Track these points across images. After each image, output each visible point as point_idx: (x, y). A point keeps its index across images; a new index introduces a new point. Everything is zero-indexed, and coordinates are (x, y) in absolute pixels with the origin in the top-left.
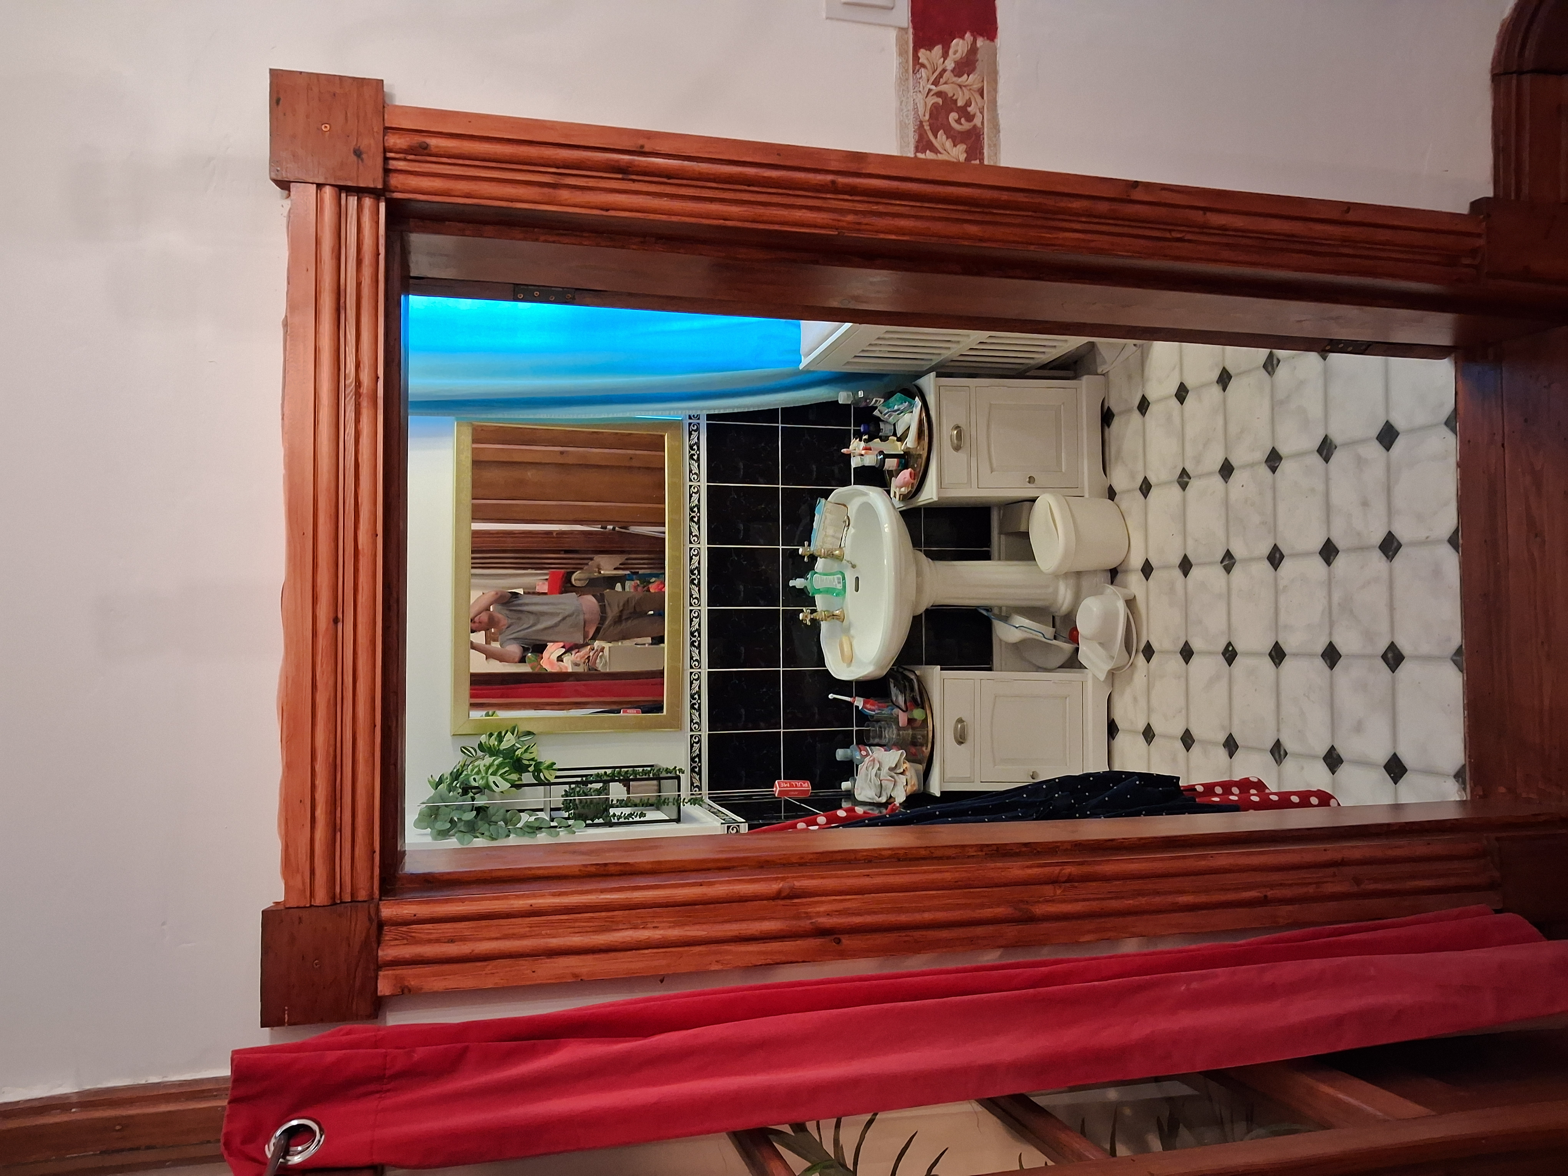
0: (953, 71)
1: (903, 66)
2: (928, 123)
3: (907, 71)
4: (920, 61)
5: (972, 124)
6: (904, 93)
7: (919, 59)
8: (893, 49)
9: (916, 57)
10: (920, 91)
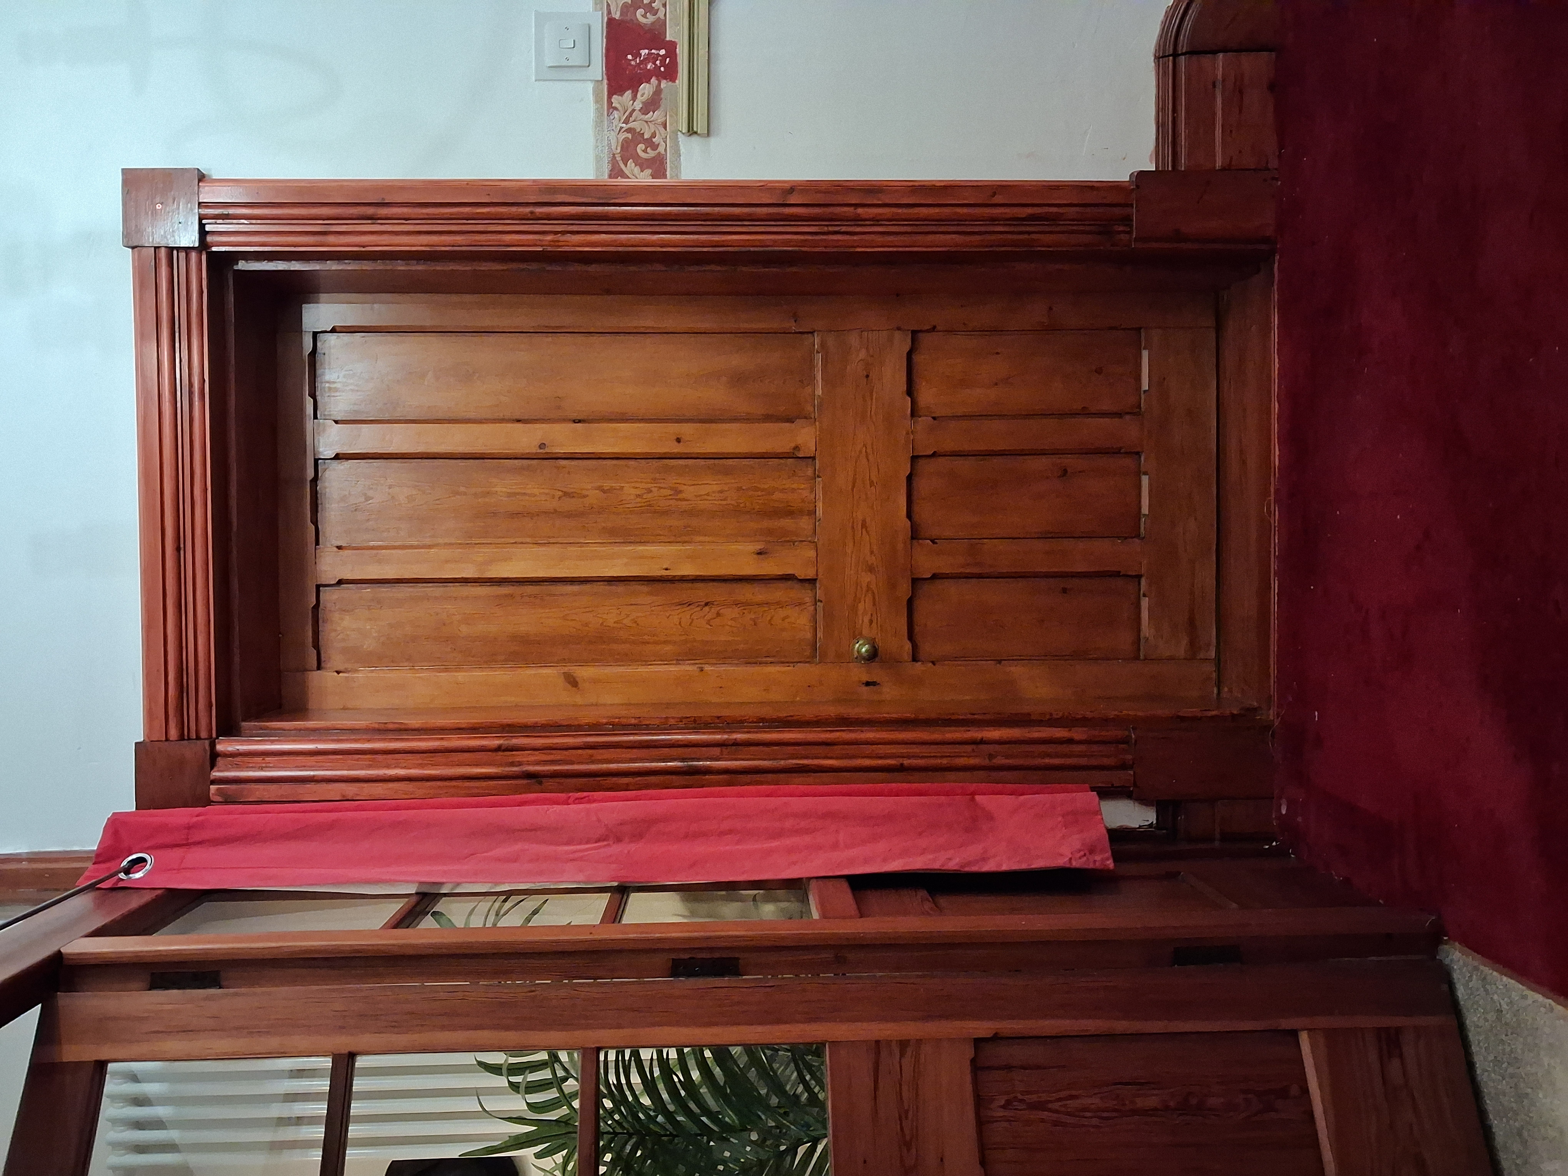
0: (640, 110)
1: (598, 111)
2: (619, 155)
3: (602, 114)
4: (613, 105)
5: (657, 151)
6: (599, 133)
7: (612, 103)
8: (591, 98)
9: (610, 103)
10: (613, 130)
